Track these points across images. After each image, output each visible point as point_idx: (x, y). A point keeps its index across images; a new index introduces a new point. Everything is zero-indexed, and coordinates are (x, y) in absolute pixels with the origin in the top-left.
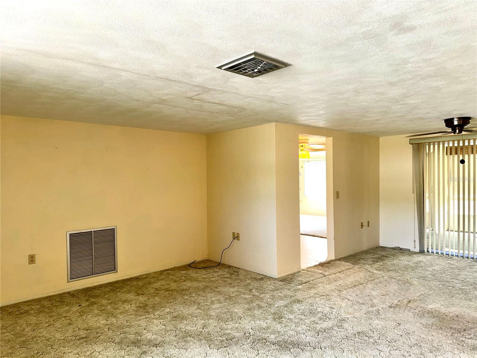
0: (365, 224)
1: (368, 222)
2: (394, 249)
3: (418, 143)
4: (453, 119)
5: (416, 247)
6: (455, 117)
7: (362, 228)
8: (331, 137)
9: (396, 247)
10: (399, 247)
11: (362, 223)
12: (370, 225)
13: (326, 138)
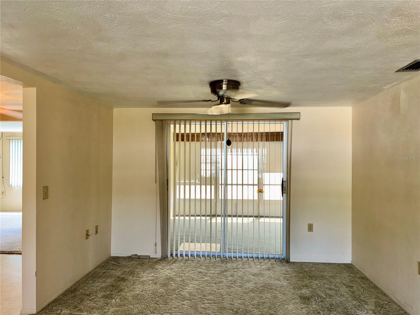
0: (92, 232)
1: (97, 227)
2: (130, 258)
3: (162, 120)
4: (221, 81)
5: (157, 251)
6: (224, 79)
7: (87, 238)
8: (34, 87)
9: (132, 255)
10: (136, 255)
11: (87, 231)
12: (99, 232)
13: (23, 87)
